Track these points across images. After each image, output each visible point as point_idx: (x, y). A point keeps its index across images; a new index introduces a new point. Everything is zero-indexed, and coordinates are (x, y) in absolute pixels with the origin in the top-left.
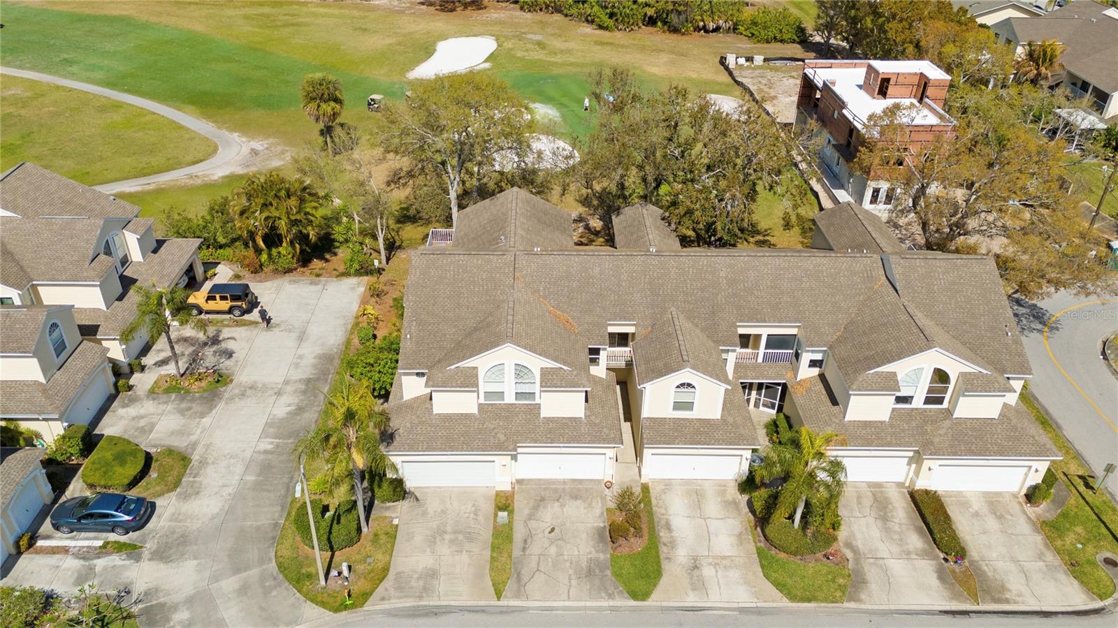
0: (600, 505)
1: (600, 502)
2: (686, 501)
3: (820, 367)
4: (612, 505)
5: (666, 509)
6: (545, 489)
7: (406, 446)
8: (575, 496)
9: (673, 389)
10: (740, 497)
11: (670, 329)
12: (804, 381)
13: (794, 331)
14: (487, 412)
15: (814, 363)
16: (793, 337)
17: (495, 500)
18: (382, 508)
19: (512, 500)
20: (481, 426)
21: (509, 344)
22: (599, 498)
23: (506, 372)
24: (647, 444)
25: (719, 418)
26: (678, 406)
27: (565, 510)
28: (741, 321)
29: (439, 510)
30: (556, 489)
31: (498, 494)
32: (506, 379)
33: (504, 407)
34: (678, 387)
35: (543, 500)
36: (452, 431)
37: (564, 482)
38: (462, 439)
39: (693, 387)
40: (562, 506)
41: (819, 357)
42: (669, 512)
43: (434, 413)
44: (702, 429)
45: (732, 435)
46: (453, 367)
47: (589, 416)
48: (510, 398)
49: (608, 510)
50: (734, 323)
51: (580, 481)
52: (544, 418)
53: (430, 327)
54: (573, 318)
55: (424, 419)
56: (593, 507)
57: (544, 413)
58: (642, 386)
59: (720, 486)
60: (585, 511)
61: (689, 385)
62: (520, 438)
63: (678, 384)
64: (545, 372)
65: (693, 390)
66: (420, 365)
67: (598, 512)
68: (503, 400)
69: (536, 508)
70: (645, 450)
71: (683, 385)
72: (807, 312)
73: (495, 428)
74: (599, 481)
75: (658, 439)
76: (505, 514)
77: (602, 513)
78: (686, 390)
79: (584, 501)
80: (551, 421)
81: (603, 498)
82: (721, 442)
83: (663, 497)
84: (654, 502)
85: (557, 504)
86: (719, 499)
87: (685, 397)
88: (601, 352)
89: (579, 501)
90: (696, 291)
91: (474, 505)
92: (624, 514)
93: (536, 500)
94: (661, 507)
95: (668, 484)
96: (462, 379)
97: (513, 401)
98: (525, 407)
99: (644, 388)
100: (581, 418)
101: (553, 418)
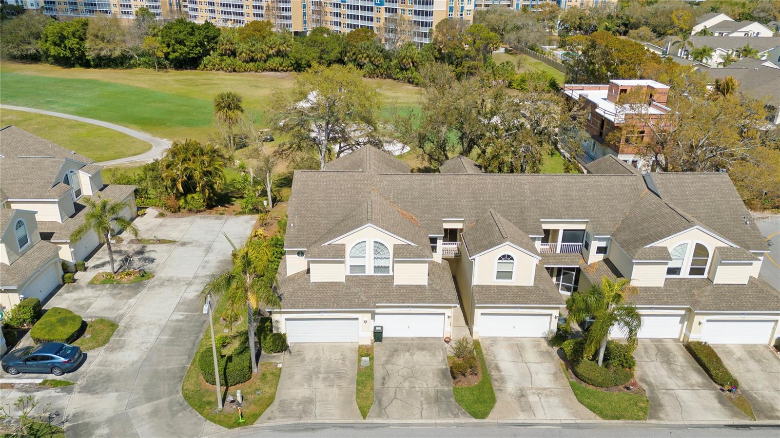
0: (442, 354)
1: (441, 352)
2: (509, 351)
3: (605, 253)
4: (451, 354)
5: (494, 357)
6: (398, 344)
7: (289, 305)
8: (422, 348)
9: (497, 261)
10: (552, 349)
11: (491, 221)
12: (594, 264)
13: (582, 227)
14: (352, 281)
15: (600, 250)
16: (583, 232)
17: (359, 351)
18: (269, 356)
19: (372, 351)
20: (347, 291)
21: (369, 224)
22: (440, 350)
23: (367, 248)
24: (478, 303)
25: (533, 285)
26: (501, 275)
27: (414, 357)
28: (543, 218)
29: (314, 358)
30: (406, 344)
31: (360, 347)
32: (367, 255)
33: (365, 278)
34: (500, 259)
35: (396, 350)
36: (325, 294)
37: (413, 339)
38: (333, 299)
39: (512, 259)
40: (412, 355)
41: (603, 244)
42: (498, 358)
43: (312, 281)
44: (520, 293)
45: (544, 297)
46: (326, 244)
47: (431, 285)
48: (370, 272)
49: (448, 357)
50: (538, 219)
51: (425, 339)
52: (396, 285)
53: (308, 219)
54: (416, 216)
55: (303, 286)
56: (437, 356)
57: (396, 282)
58: (472, 258)
59: (535, 341)
60: (430, 358)
61: (509, 256)
62: (378, 300)
63: (500, 255)
64: (396, 248)
65: (512, 261)
66: (301, 245)
67: (441, 359)
68: (365, 273)
69: (391, 356)
70: (476, 310)
71: (504, 256)
72: (592, 212)
73: (358, 292)
74: (439, 338)
75: (486, 300)
76: (368, 358)
77: (444, 359)
78: (506, 261)
79: (429, 351)
80: (402, 288)
81: (444, 350)
82: (535, 302)
83: (491, 348)
84: (484, 352)
85: (407, 353)
86: (536, 350)
87: (506, 268)
88: (438, 241)
89: (425, 352)
90: (507, 198)
91: (342, 355)
92: (461, 359)
93: (391, 351)
94: (490, 355)
95: (494, 340)
96: (334, 253)
97: (372, 274)
98: (381, 278)
99: (474, 259)
100: (425, 285)
101: (404, 285)
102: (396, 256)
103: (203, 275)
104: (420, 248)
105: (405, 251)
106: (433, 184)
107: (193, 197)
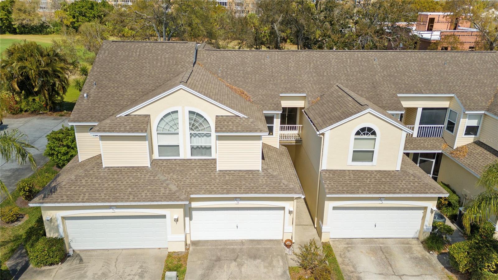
0: (281, 263)
1: (281, 261)
2: (372, 258)
3: (476, 134)
4: (294, 264)
5: (353, 267)
6: (221, 250)
7: (65, 197)
8: (254, 255)
9: (353, 136)
10: (428, 254)
11: (339, 93)
12: (462, 147)
13: (445, 104)
14: (160, 167)
15: (470, 130)
16: (444, 111)
17: (166, 261)
18: (35, 272)
19: (185, 262)
20: (152, 178)
21: (181, 86)
22: (279, 257)
23: (180, 121)
24: (330, 193)
25: (399, 169)
26: (359, 155)
27: (243, 270)
28: (400, 93)
29: (100, 273)
30: (233, 249)
31: (170, 255)
32: (180, 131)
33: (179, 162)
34: (358, 133)
35: (218, 259)
36: (120, 183)
37: (242, 243)
38: (130, 190)
39: (374, 133)
40: (240, 265)
41: (474, 123)
42: (360, 269)
43: (104, 166)
44: (384, 180)
45: (416, 184)
46: (123, 114)
47: (266, 170)
48: (185, 153)
49: (291, 269)
50: (395, 95)
51: (259, 242)
52: (220, 171)
54: (249, 91)
55: (91, 172)
56: (274, 267)
57: (220, 167)
58: (321, 132)
59: (403, 243)
60: (266, 270)
61: (370, 129)
62: (193, 189)
63: (358, 128)
64: (219, 120)
65: (373, 137)
66: (92, 119)
67: (280, 271)
68: (179, 155)
69: (210, 268)
70: (326, 202)
71: (363, 129)
72: (457, 87)
73: (166, 180)
74: (278, 241)
75: (341, 188)
76: (174, 274)
77: (285, 272)
78: (366, 137)
79: (263, 260)
80: (228, 174)
81: (284, 257)
82: (406, 191)
83: (348, 254)
84: (339, 260)
85: (234, 264)
86: (408, 256)
87: (365, 146)
88: (275, 120)
89: (258, 261)
90: (355, 73)
91: (141, 267)
92: (309, 272)
93: (211, 260)
94: (348, 265)
95: (350, 243)
96: (132, 125)
97: (189, 156)
98: (201, 162)
99: (323, 134)
100: (258, 170)
101: (230, 171)
102: (219, 129)
103: (6, 168)
104: (251, 120)
105: (230, 123)
106: (269, 60)
107: (34, 100)
